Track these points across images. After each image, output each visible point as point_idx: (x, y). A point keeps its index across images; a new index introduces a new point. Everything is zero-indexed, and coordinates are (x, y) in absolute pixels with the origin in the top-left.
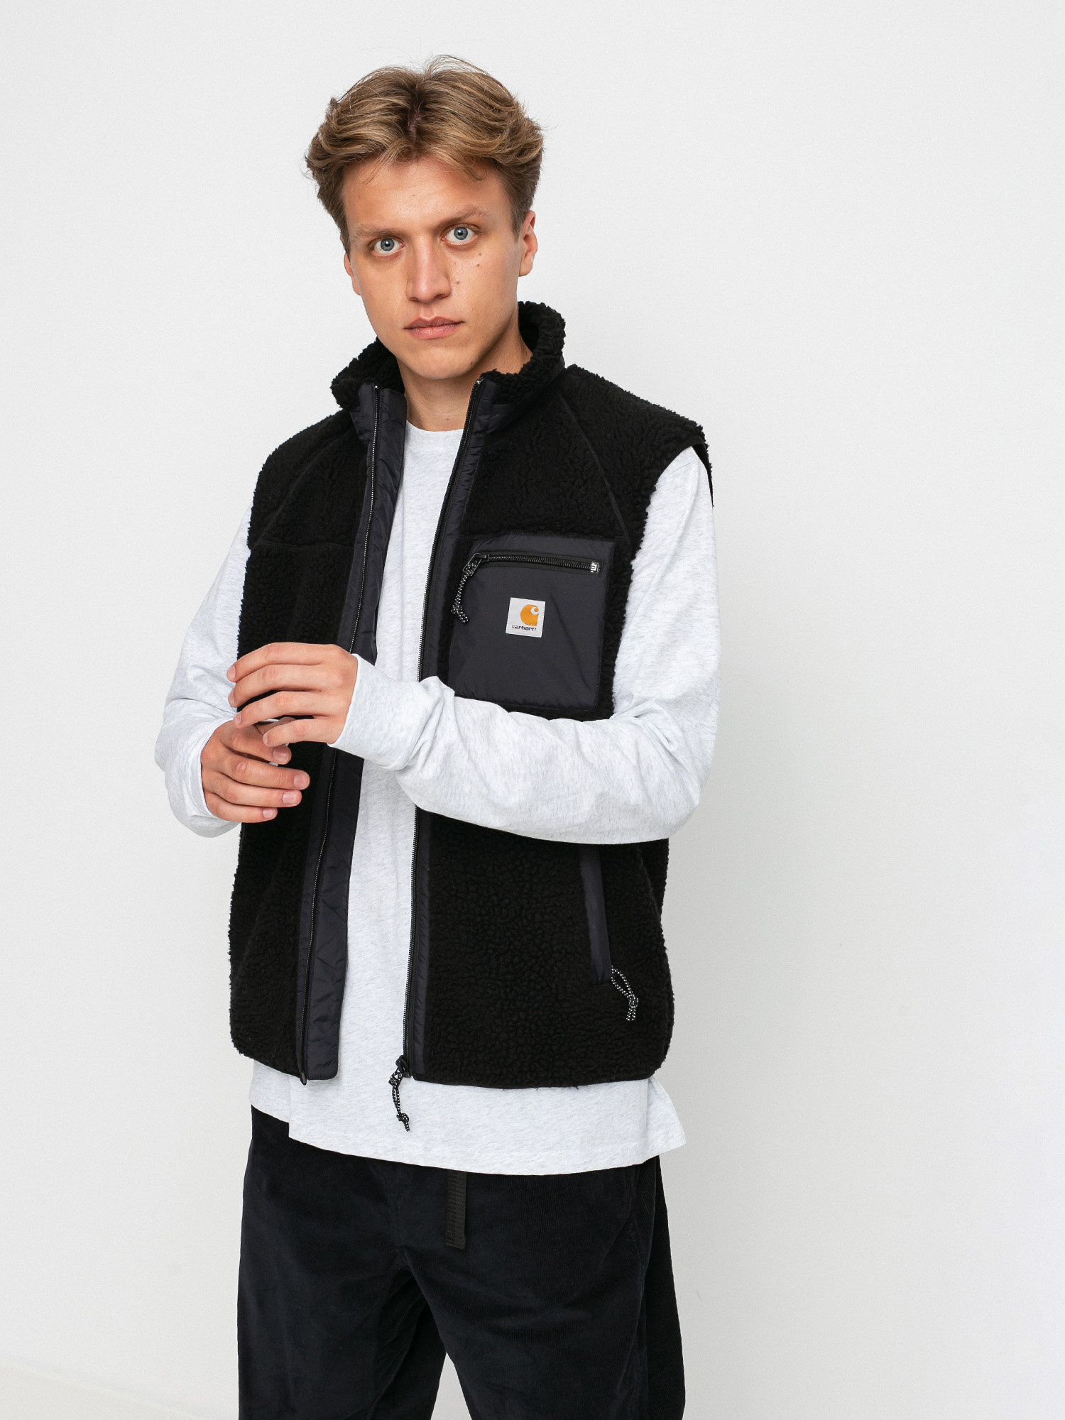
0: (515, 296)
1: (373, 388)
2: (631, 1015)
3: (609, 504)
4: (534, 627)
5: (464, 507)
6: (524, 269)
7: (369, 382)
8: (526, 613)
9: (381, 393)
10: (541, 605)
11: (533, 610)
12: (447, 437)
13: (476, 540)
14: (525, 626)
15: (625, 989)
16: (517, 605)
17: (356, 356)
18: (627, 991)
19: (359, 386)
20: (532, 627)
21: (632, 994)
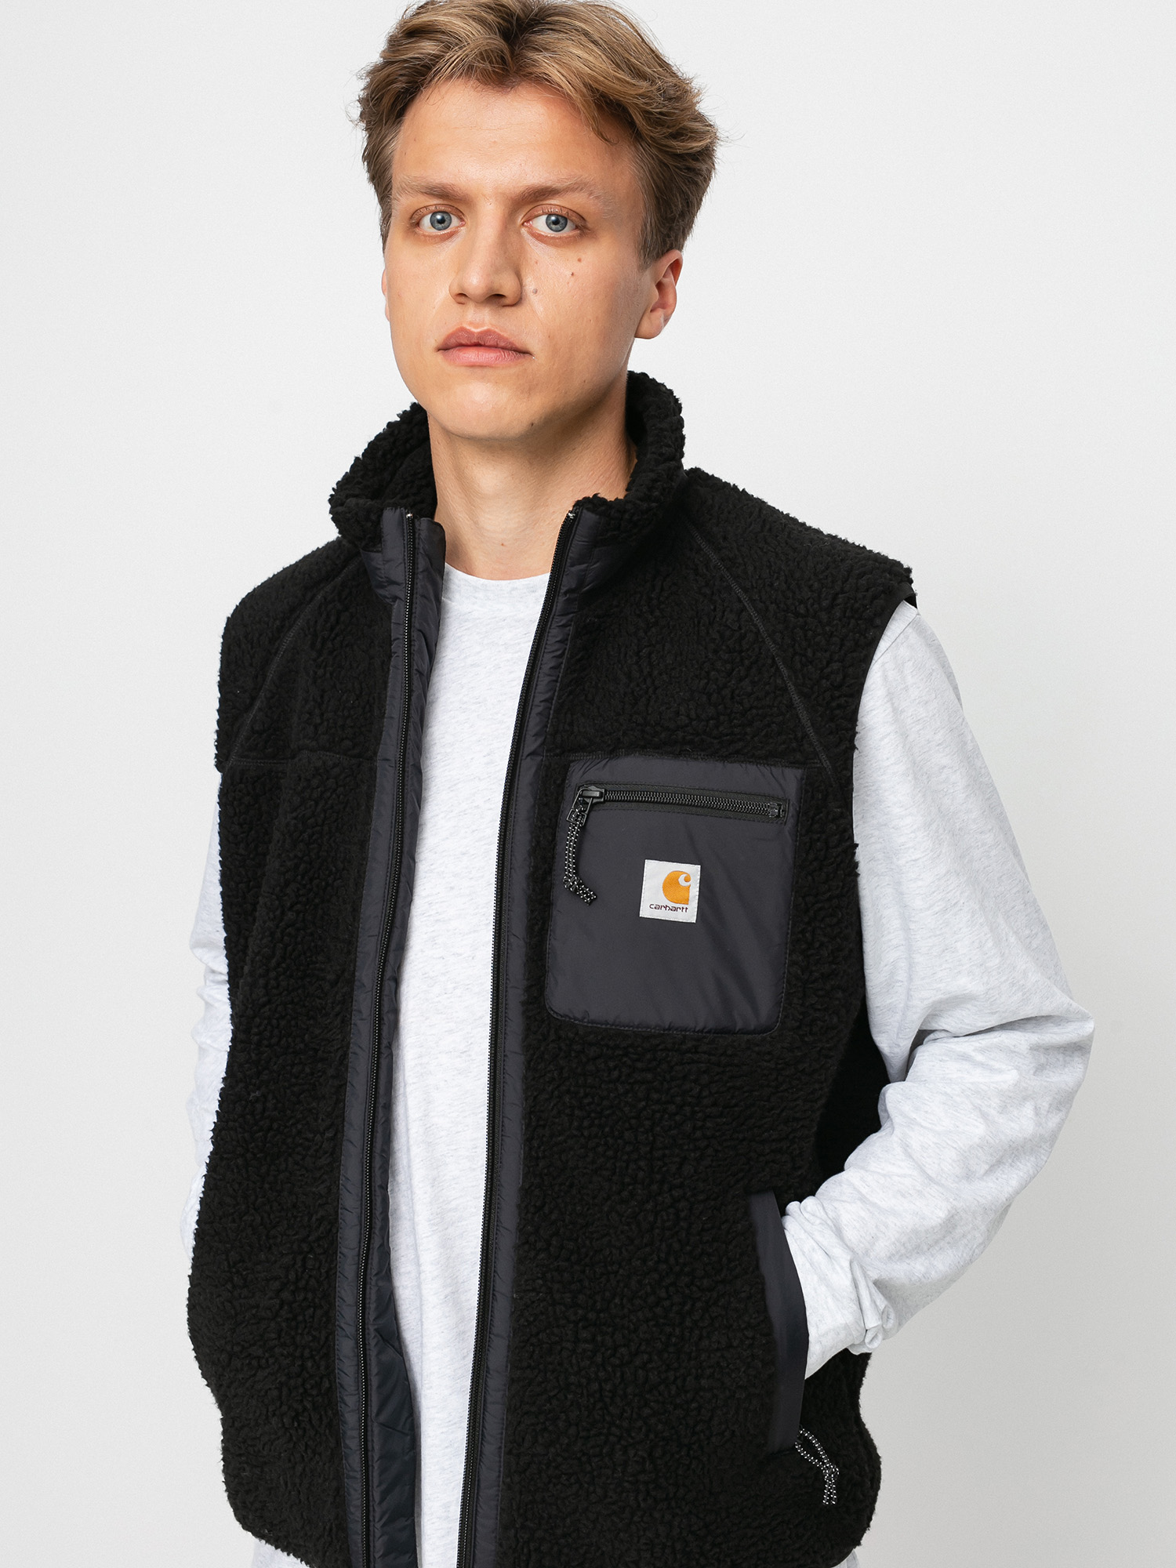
0: (626, 362)
1: (402, 516)
2: (830, 1495)
3: (791, 706)
4: (685, 906)
5: (550, 709)
6: (645, 327)
7: (395, 506)
8: (671, 885)
9: (417, 523)
10: (694, 871)
11: (681, 880)
12: (514, 589)
13: (573, 761)
14: (671, 905)
15: (816, 1455)
16: (655, 872)
17: (359, 453)
18: (820, 1460)
19: (381, 512)
20: (681, 906)
21: (828, 1462)
